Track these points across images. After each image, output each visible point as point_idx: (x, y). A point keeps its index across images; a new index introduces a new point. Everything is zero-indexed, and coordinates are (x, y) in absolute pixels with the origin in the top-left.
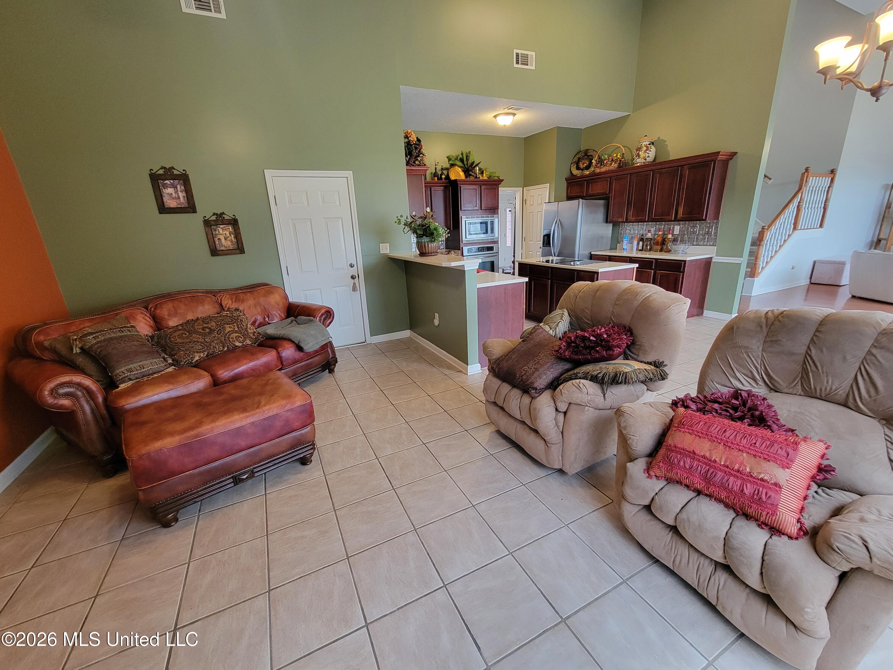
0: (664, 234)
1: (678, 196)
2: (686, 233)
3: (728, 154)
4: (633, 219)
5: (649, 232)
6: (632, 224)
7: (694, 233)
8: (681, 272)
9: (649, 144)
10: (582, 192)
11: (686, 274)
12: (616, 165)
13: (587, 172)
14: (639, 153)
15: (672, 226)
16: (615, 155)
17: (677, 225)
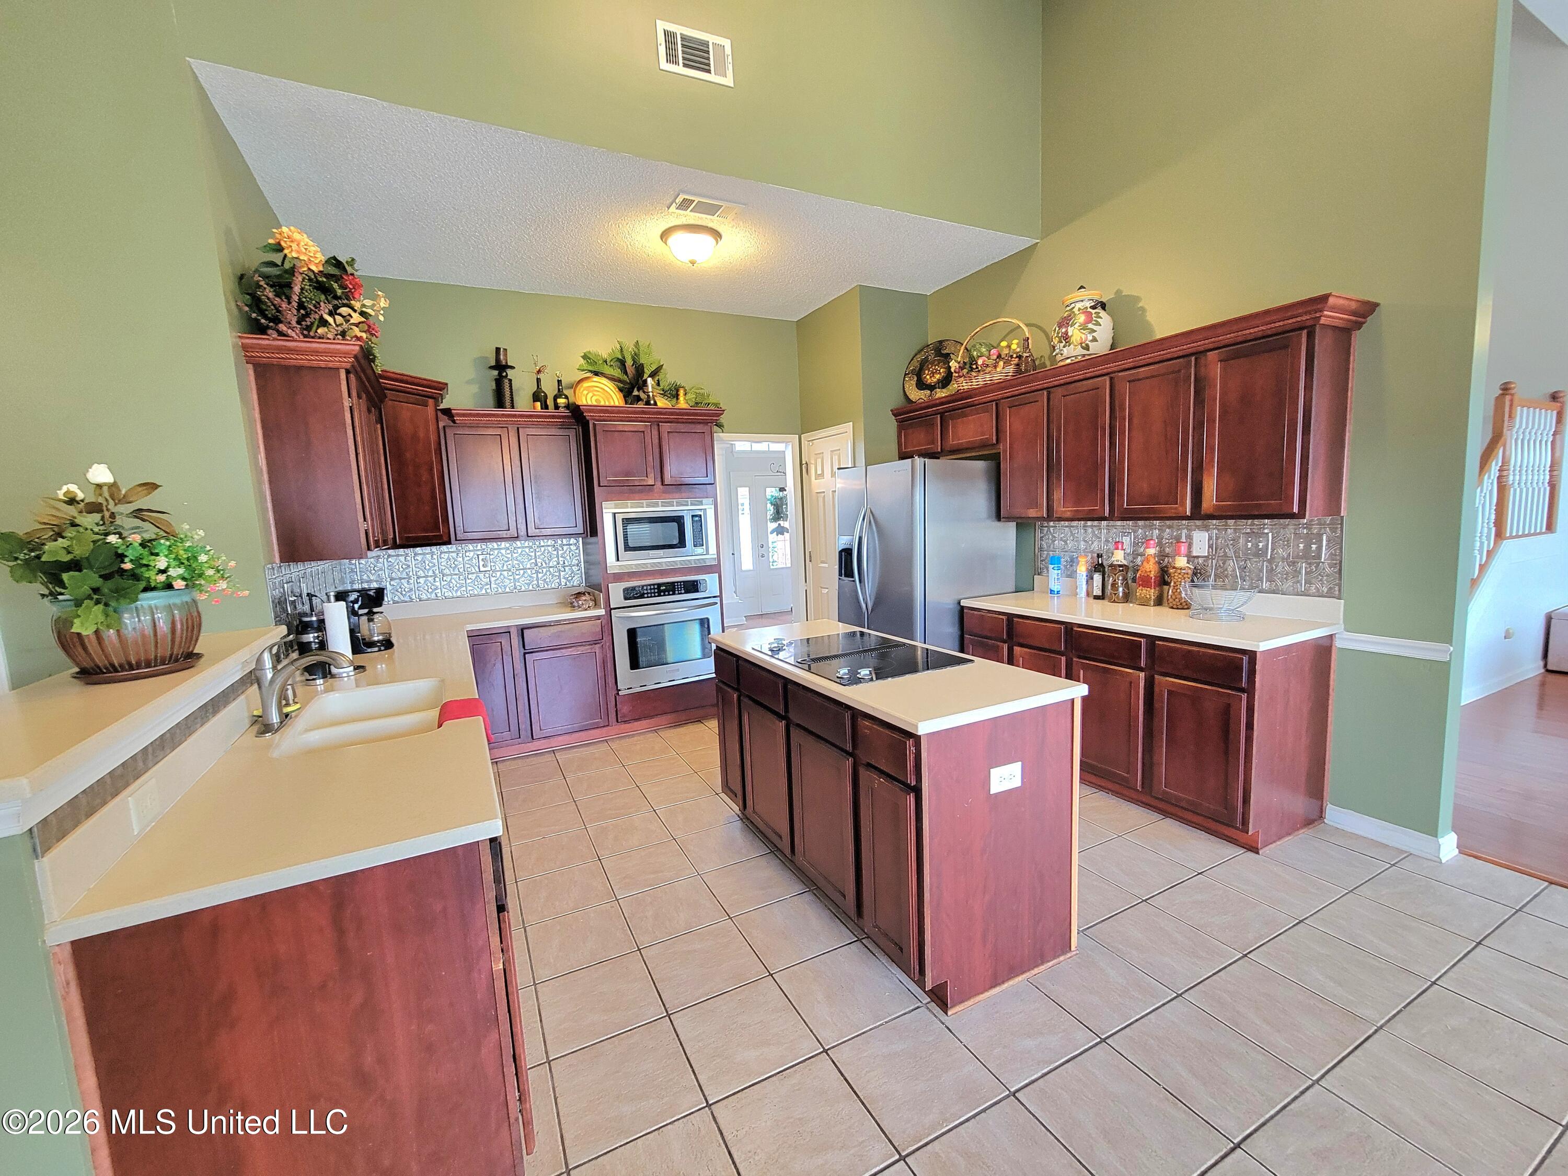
0: (1162, 555)
1: (1198, 445)
2: (1230, 553)
3: (1354, 306)
4: (1068, 511)
5: (1117, 548)
6: (1067, 523)
7: (1259, 553)
8: (1243, 690)
9: (1093, 307)
10: (933, 443)
11: (1259, 698)
12: (1011, 369)
13: (940, 394)
14: (1066, 333)
15: (1184, 532)
16: (1004, 344)
17: (1198, 528)
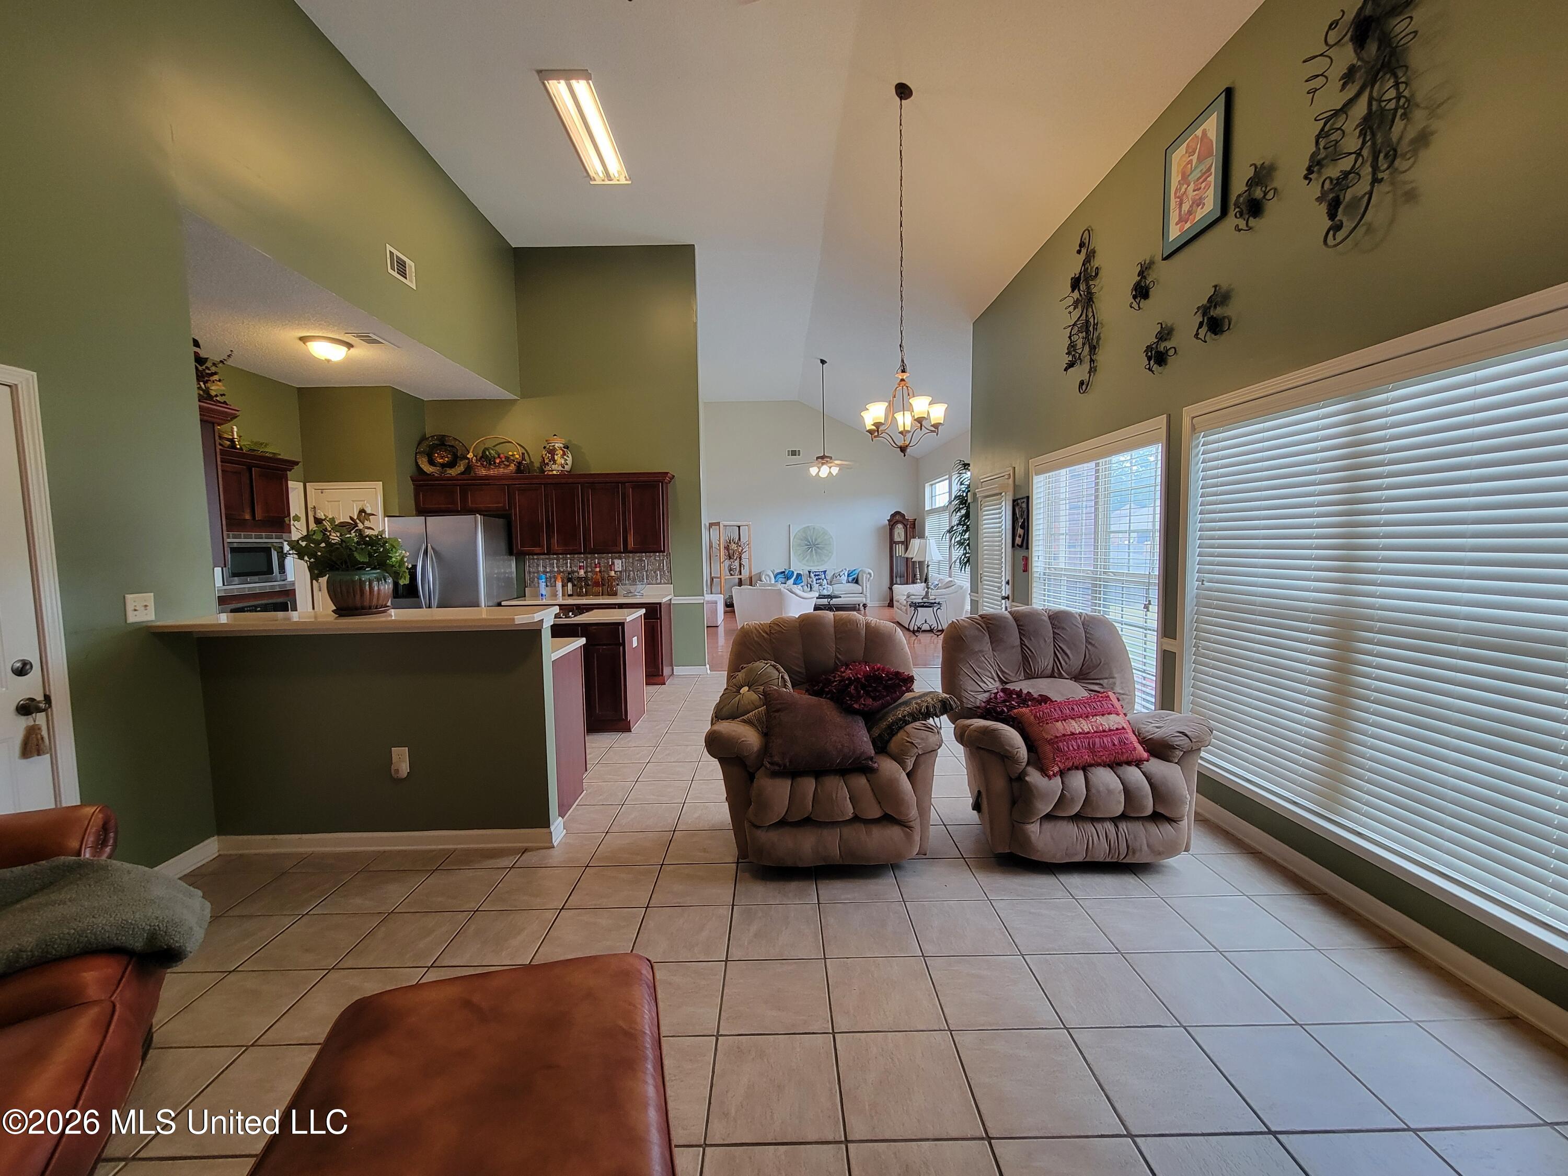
0: (602, 571)
1: (624, 520)
4: (560, 549)
5: (581, 569)
8: (658, 619)
9: (564, 447)
10: (453, 504)
12: (514, 468)
13: (453, 472)
14: (553, 459)
15: (610, 560)
16: (510, 453)
17: (616, 558)
